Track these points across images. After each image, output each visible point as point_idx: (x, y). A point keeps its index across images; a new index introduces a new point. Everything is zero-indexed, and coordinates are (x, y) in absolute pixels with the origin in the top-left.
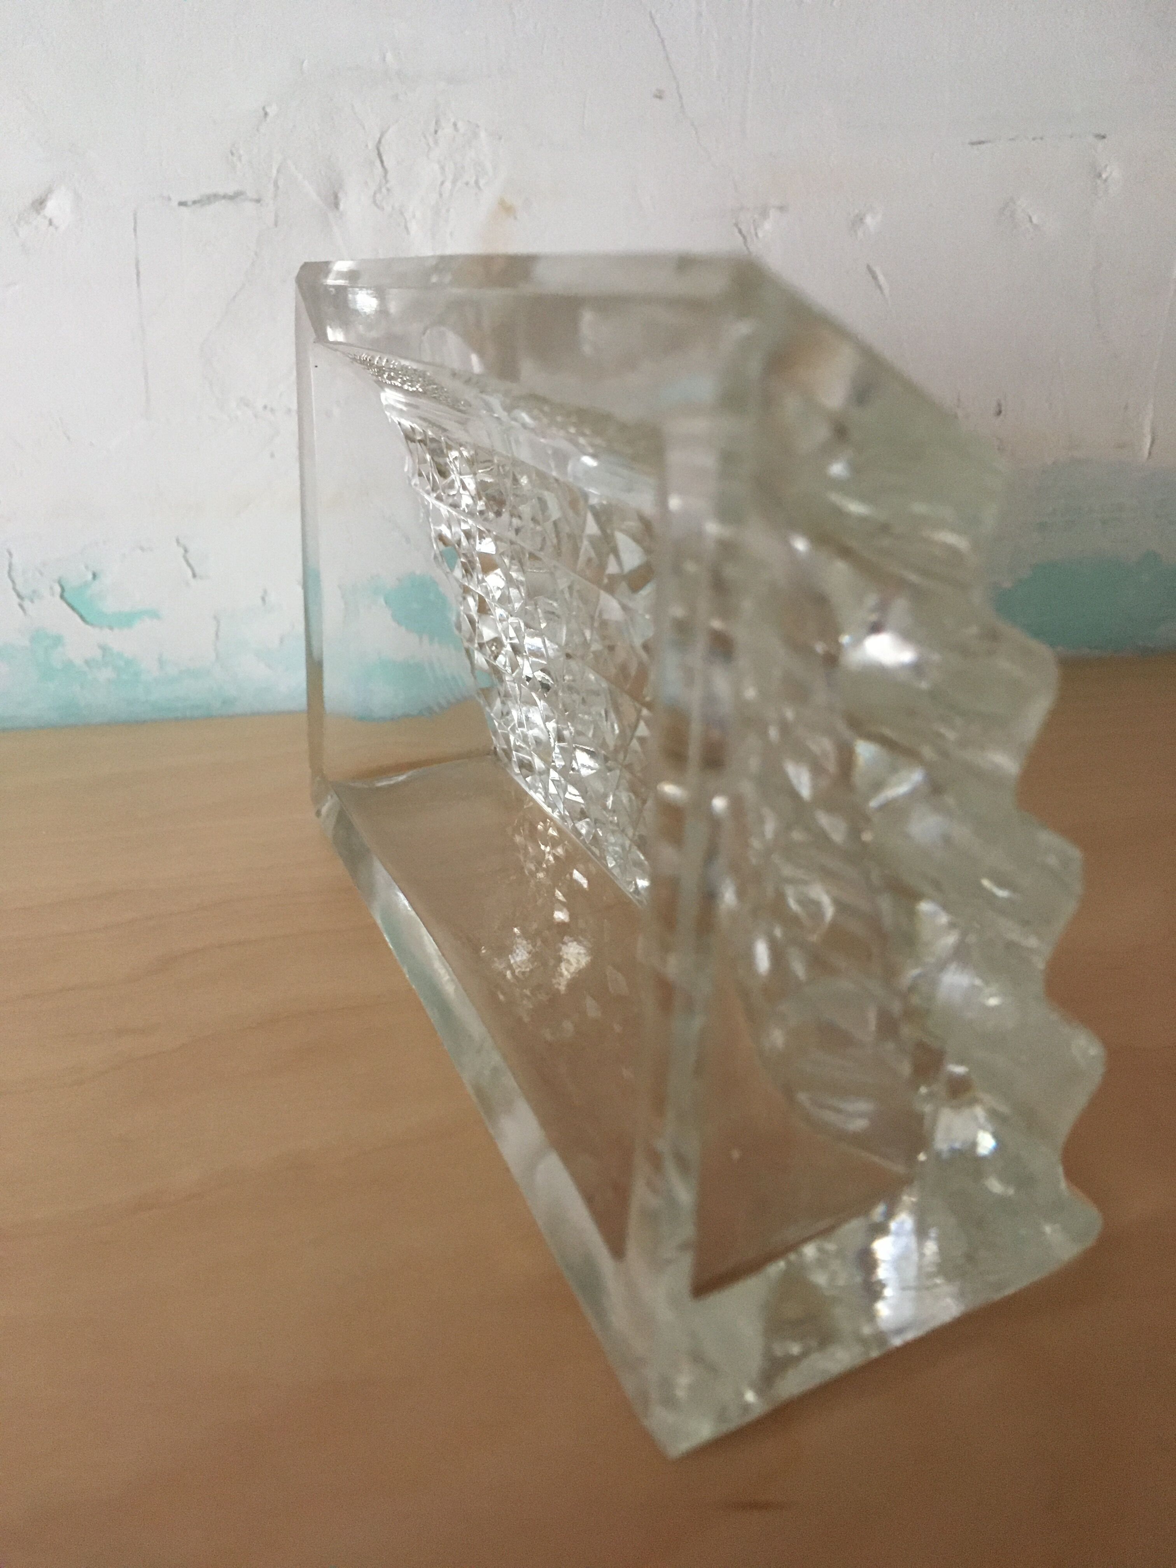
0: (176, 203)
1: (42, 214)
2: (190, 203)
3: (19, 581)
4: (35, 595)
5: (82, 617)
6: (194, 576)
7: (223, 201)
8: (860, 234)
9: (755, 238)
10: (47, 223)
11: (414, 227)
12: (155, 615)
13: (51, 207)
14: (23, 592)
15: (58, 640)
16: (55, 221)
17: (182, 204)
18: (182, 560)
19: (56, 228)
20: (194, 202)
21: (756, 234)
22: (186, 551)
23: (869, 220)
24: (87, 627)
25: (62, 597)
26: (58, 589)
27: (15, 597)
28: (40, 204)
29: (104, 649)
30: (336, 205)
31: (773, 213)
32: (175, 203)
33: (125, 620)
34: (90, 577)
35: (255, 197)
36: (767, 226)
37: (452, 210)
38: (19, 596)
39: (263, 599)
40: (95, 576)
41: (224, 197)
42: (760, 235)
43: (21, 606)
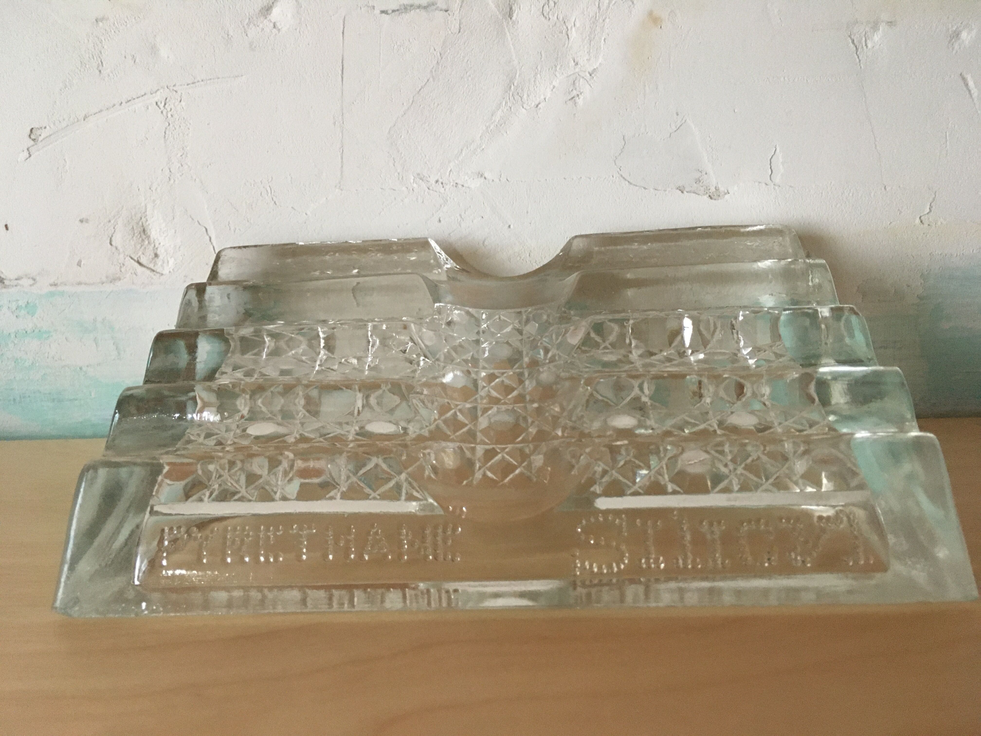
0: (379, 12)
1: (268, 19)
2: (390, 12)
7: (418, 10)
8: (956, 46)
9: (865, 47)
10: (272, 25)
11: (573, 34)
13: (276, 12)
16: (278, 24)
17: (383, 12)
19: (279, 30)
20: (393, 11)
21: (866, 45)
23: (964, 35)
28: (267, 10)
30: (510, 16)
31: (882, 27)
32: (377, 12)
35: (444, 7)
36: (877, 37)
37: (607, 20)
41: (419, 7)
42: (870, 45)
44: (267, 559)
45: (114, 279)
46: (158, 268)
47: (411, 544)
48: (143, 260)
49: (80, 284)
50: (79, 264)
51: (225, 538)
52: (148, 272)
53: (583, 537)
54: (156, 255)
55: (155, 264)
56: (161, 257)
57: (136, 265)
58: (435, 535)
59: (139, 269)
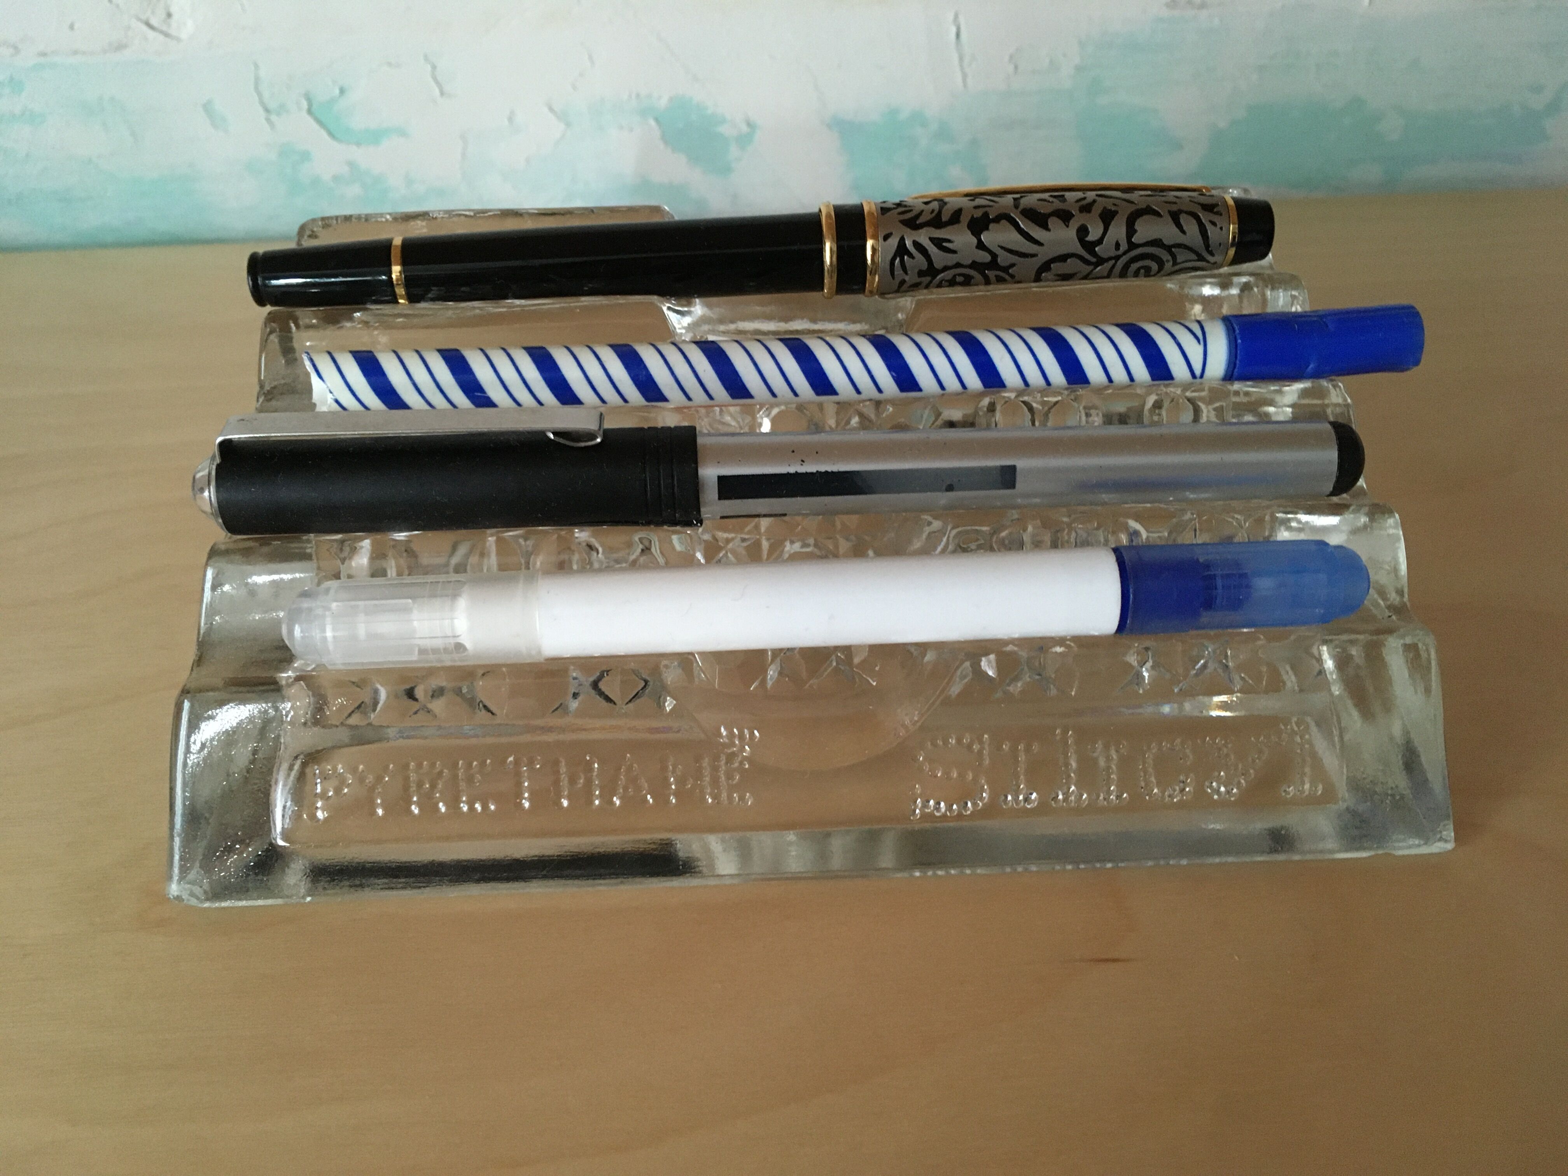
3: (266, 95)
4: (282, 109)
5: (331, 134)
6: (442, 93)
12: (402, 133)
14: (272, 105)
15: (305, 156)
18: (430, 79)
22: (434, 68)
24: (335, 143)
25: (310, 112)
26: (305, 105)
27: (261, 110)
29: (351, 164)
33: (374, 137)
34: (337, 91)
38: (267, 110)
39: (510, 119)
40: (342, 91)
43: (268, 120)
44: (472, 808)
45: (120, 47)
46: (173, 32)
47: (680, 782)
48: (154, 22)
49: (75, 53)
50: (72, 27)
51: (407, 779)
52: (161, 37)
53: (926, 767)
54: (169, 15)
55: (169, 26)
56: (176, 17)
57: (145, 28)
58: (715, 769)
59: (151, 34)
